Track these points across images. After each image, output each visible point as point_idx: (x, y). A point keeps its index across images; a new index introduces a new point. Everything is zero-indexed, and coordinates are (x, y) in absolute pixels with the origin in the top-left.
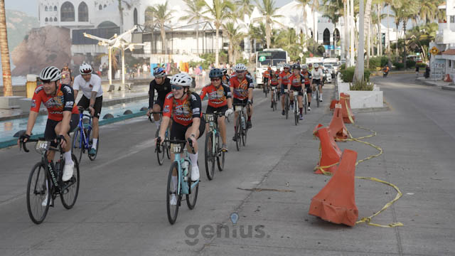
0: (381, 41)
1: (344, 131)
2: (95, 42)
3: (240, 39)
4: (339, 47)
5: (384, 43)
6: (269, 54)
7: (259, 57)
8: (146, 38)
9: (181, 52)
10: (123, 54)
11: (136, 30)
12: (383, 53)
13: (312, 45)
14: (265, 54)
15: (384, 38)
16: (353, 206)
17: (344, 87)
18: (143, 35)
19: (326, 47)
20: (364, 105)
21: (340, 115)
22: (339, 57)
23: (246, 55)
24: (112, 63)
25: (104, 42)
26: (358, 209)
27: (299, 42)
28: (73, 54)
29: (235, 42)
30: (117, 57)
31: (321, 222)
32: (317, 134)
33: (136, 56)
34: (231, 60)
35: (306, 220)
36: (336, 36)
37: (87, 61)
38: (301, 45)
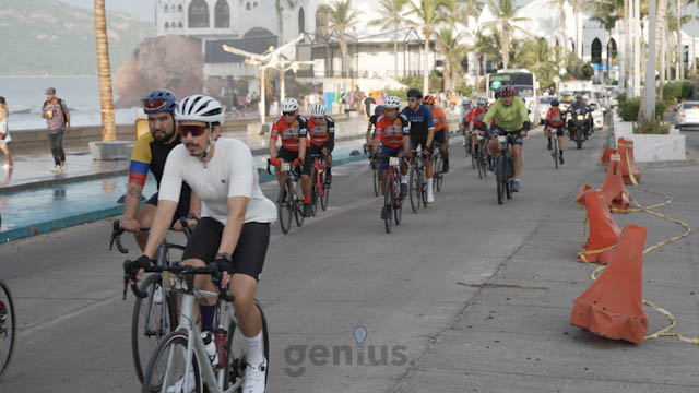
0: (682, 58)
1: (624, 195)
2: (240, 59)
3: (462, 55)
4: (617, 67)
5: (686, 61)
6: (507, 78)
7: (491, 83)
8: (317, 52)
9: (371, 74)
10: (282, 76)
11: (303, 41)
12: (685, 77)
13: (574, 63)
14: (500, 78)
15: (687, 54)
16: (640, 312)
17: (623, 129)
18: (313, 49)
19: (594, 66)
20: (656, 157)
21: (618, 172)
22: (616, 83)
23: (471, 80)
24: (266, 90)
25: (253, 59)
26: (647, 316)
27: (553, 58)
28: (206, 78)
29: (454, 60)
30: (273, 83)
31: (588, 336)
32: (582, 201)
33: (302, 81)
34: (447, 87)
35: (566, 333)
36: (611, 50)
37: (227, 89)
38: (556, 63)
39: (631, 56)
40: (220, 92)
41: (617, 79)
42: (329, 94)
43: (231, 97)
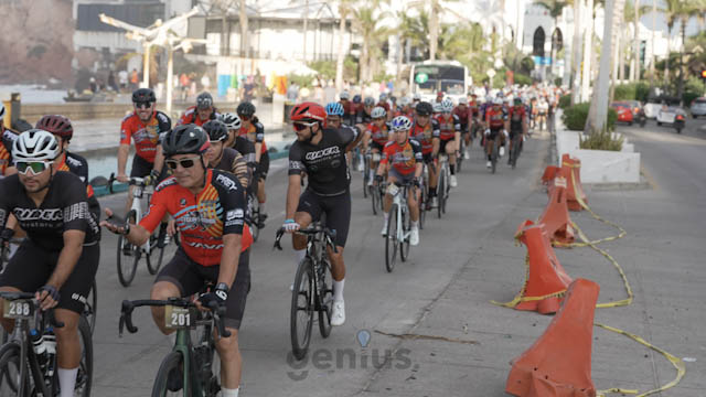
0: (638, 54)
3: (382, 38)
4: (561, 62)
5: (643, 58)
6: (435, 71)
7: (415, 75)
8: (212, 26)
9: (274, 55)
10: (170, 55)
12: (641, 77)
13: (512, 55)
14: (427, 71)
15: (644, 50)
18: (207, 21)
19: (536, 59)
22: (559, 82)
23: (391, 68)
24: (150, 70)
27: (488, 48)
28: (76, 48)
29: (373, 43)
30: (158, 59)
33: (193, 59)
34: (363, 76)
36: (556, 42)
37: (101, 63)
38: (492, 54)
39: (580, 50)
40: (93, 66)
41: (561, 75)
42: (224, 77)
43: (107, 74)
